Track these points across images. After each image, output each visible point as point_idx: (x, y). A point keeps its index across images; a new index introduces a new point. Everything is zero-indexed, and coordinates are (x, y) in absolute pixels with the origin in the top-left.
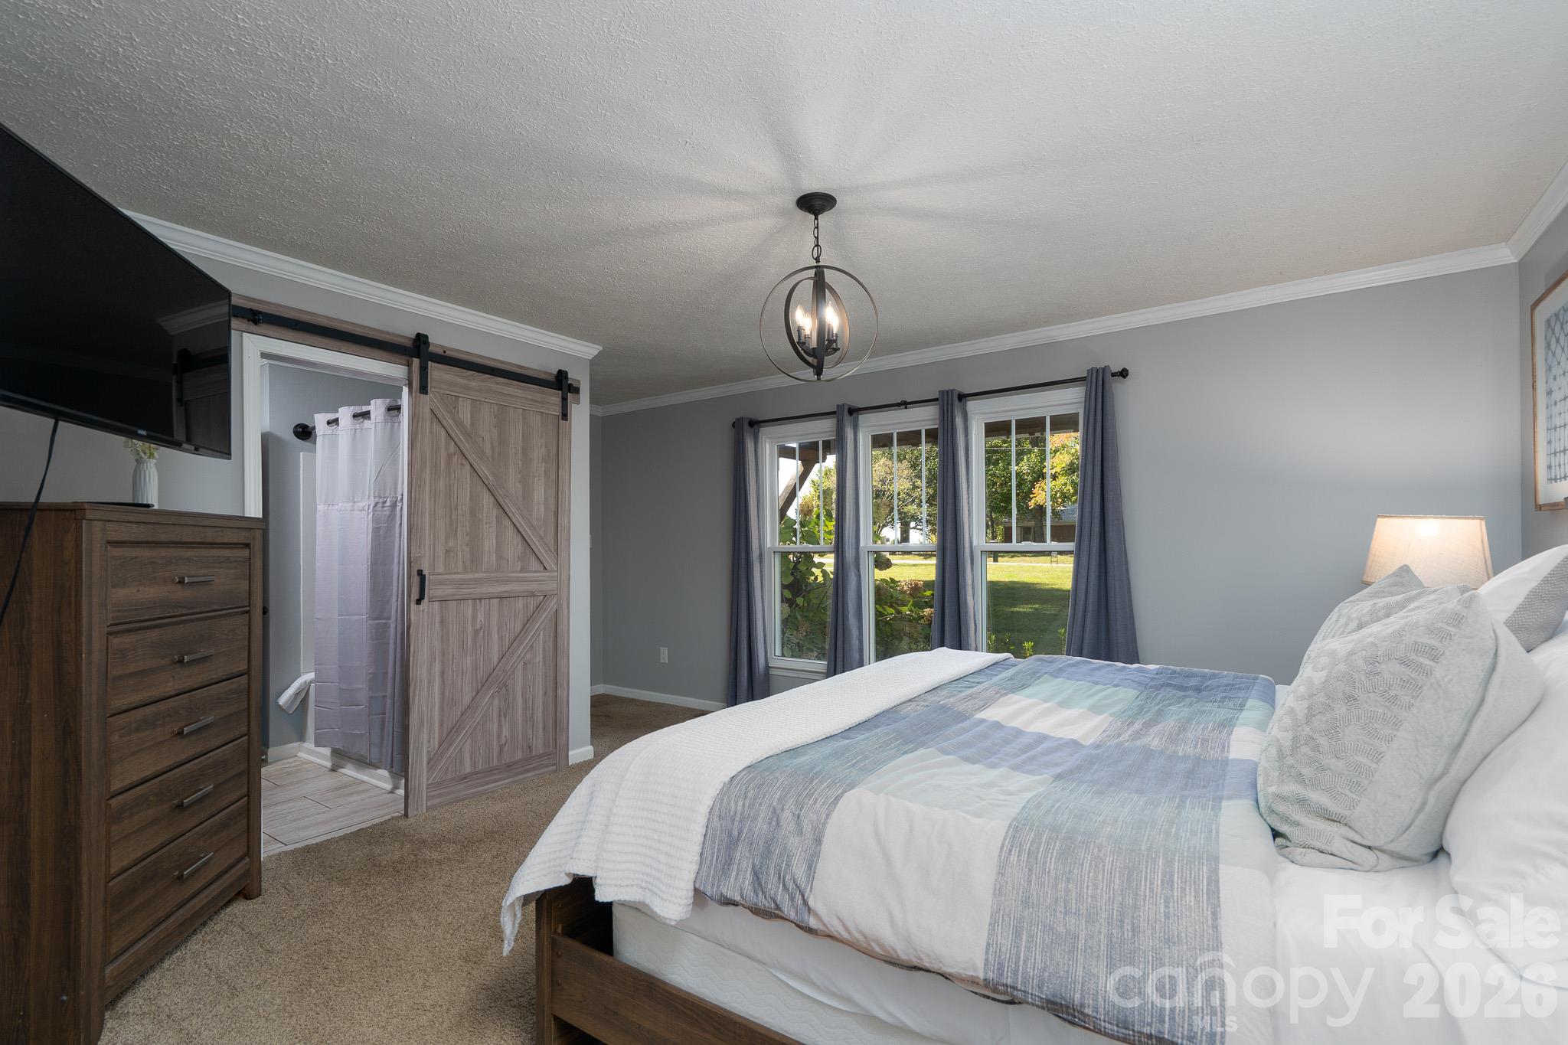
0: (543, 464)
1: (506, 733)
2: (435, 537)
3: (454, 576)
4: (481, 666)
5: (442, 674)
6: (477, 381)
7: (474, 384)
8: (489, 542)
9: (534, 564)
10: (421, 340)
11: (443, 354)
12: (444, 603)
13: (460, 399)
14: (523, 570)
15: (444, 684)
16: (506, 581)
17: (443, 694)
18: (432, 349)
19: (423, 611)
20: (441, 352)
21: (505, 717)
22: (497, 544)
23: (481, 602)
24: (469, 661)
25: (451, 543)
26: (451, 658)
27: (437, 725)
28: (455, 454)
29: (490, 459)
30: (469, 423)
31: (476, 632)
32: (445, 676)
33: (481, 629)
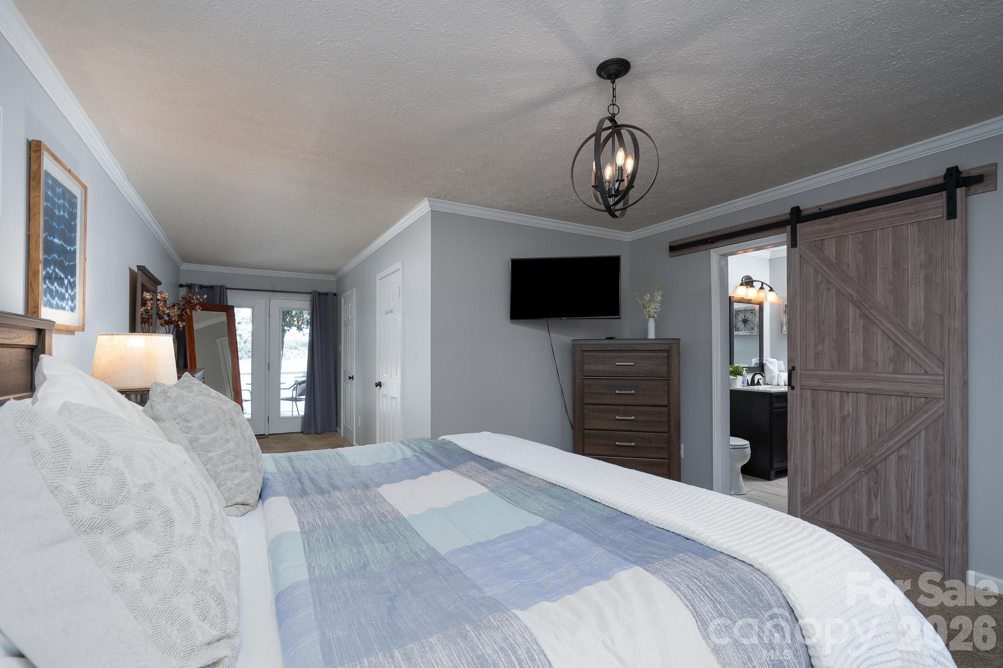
0: (923, 271)
1: (877, 510)
2: (806, 344)
3: (821, 373)
4: (849, 445)
5: (814, 442)
6: (837, 222)
7: (836, 225)
8: (855, 346)
9: (910, 366)
10: (796, 211)
11: (820, 211)
12: (815, 392)
13: (826, 240)
14: (895, 371)
15: (816, 449)
16: (874, 380)
17: (814, 456)
18: (804, 213)
19: (797, 394)
20: (817, 210)
21: (876, 497)
22: (863, 348)
23: (848, 395)
24: (837, 439)
25: (820, 348)
26: (821, 432)
27: (810, 477)
28: (822, 283)
29: (856, 280)
30: (834, 256)
31: (844, 419)
32: (816, 444)
33: (848, 416)
